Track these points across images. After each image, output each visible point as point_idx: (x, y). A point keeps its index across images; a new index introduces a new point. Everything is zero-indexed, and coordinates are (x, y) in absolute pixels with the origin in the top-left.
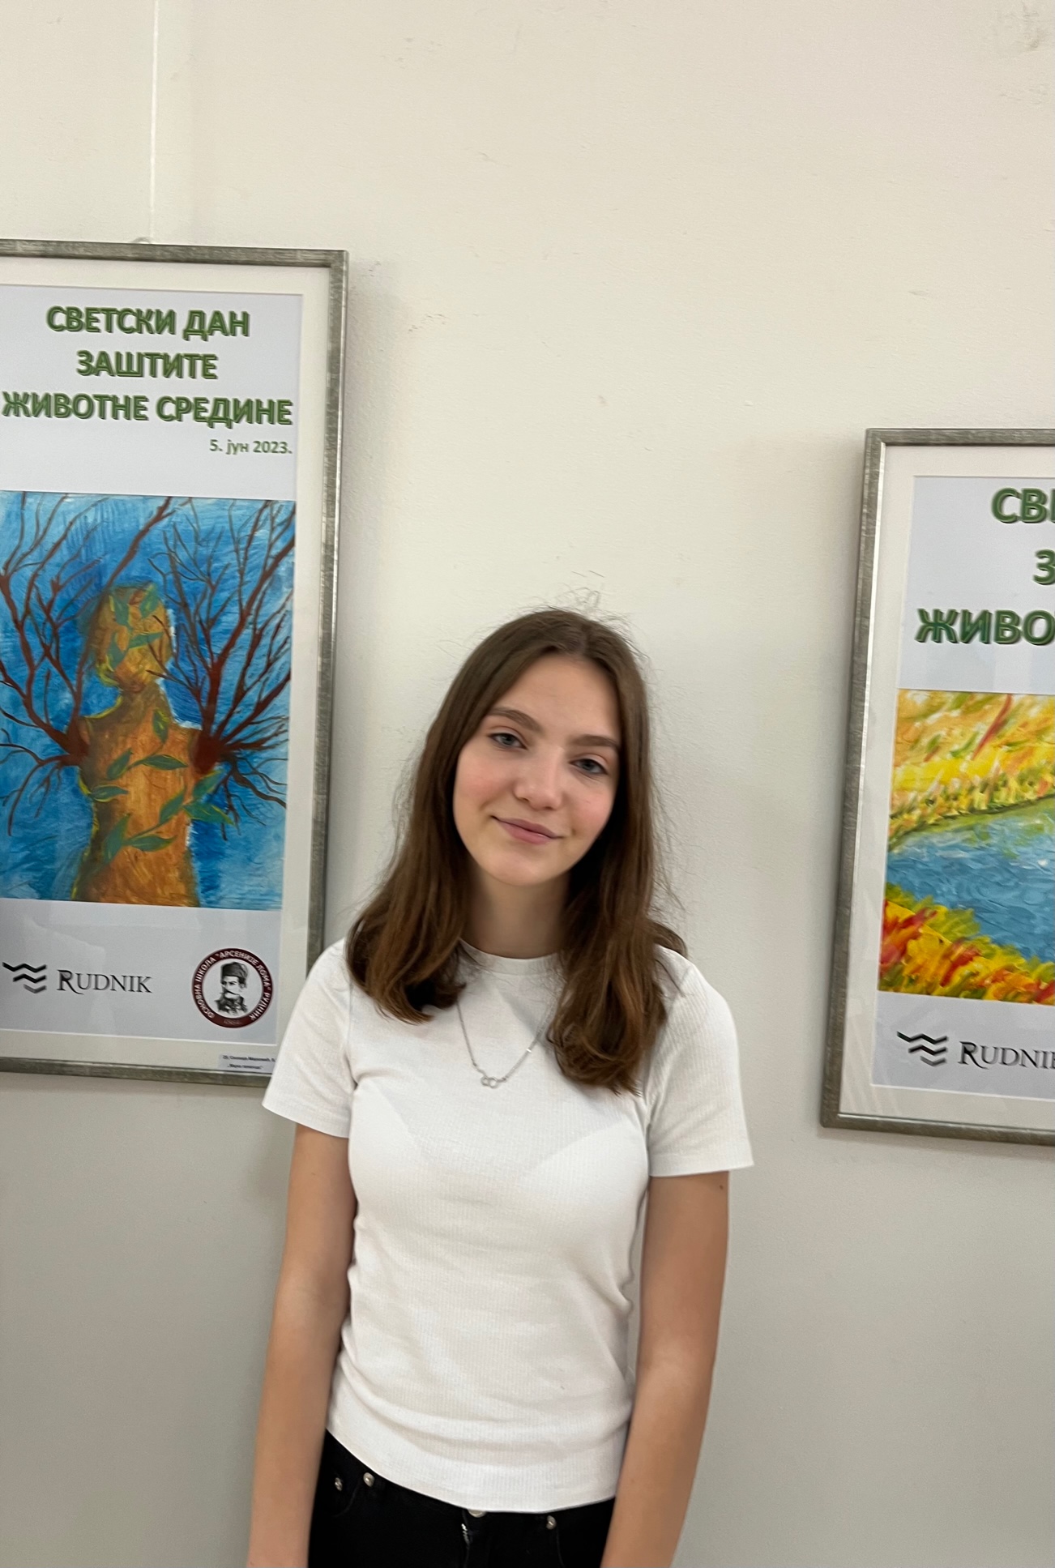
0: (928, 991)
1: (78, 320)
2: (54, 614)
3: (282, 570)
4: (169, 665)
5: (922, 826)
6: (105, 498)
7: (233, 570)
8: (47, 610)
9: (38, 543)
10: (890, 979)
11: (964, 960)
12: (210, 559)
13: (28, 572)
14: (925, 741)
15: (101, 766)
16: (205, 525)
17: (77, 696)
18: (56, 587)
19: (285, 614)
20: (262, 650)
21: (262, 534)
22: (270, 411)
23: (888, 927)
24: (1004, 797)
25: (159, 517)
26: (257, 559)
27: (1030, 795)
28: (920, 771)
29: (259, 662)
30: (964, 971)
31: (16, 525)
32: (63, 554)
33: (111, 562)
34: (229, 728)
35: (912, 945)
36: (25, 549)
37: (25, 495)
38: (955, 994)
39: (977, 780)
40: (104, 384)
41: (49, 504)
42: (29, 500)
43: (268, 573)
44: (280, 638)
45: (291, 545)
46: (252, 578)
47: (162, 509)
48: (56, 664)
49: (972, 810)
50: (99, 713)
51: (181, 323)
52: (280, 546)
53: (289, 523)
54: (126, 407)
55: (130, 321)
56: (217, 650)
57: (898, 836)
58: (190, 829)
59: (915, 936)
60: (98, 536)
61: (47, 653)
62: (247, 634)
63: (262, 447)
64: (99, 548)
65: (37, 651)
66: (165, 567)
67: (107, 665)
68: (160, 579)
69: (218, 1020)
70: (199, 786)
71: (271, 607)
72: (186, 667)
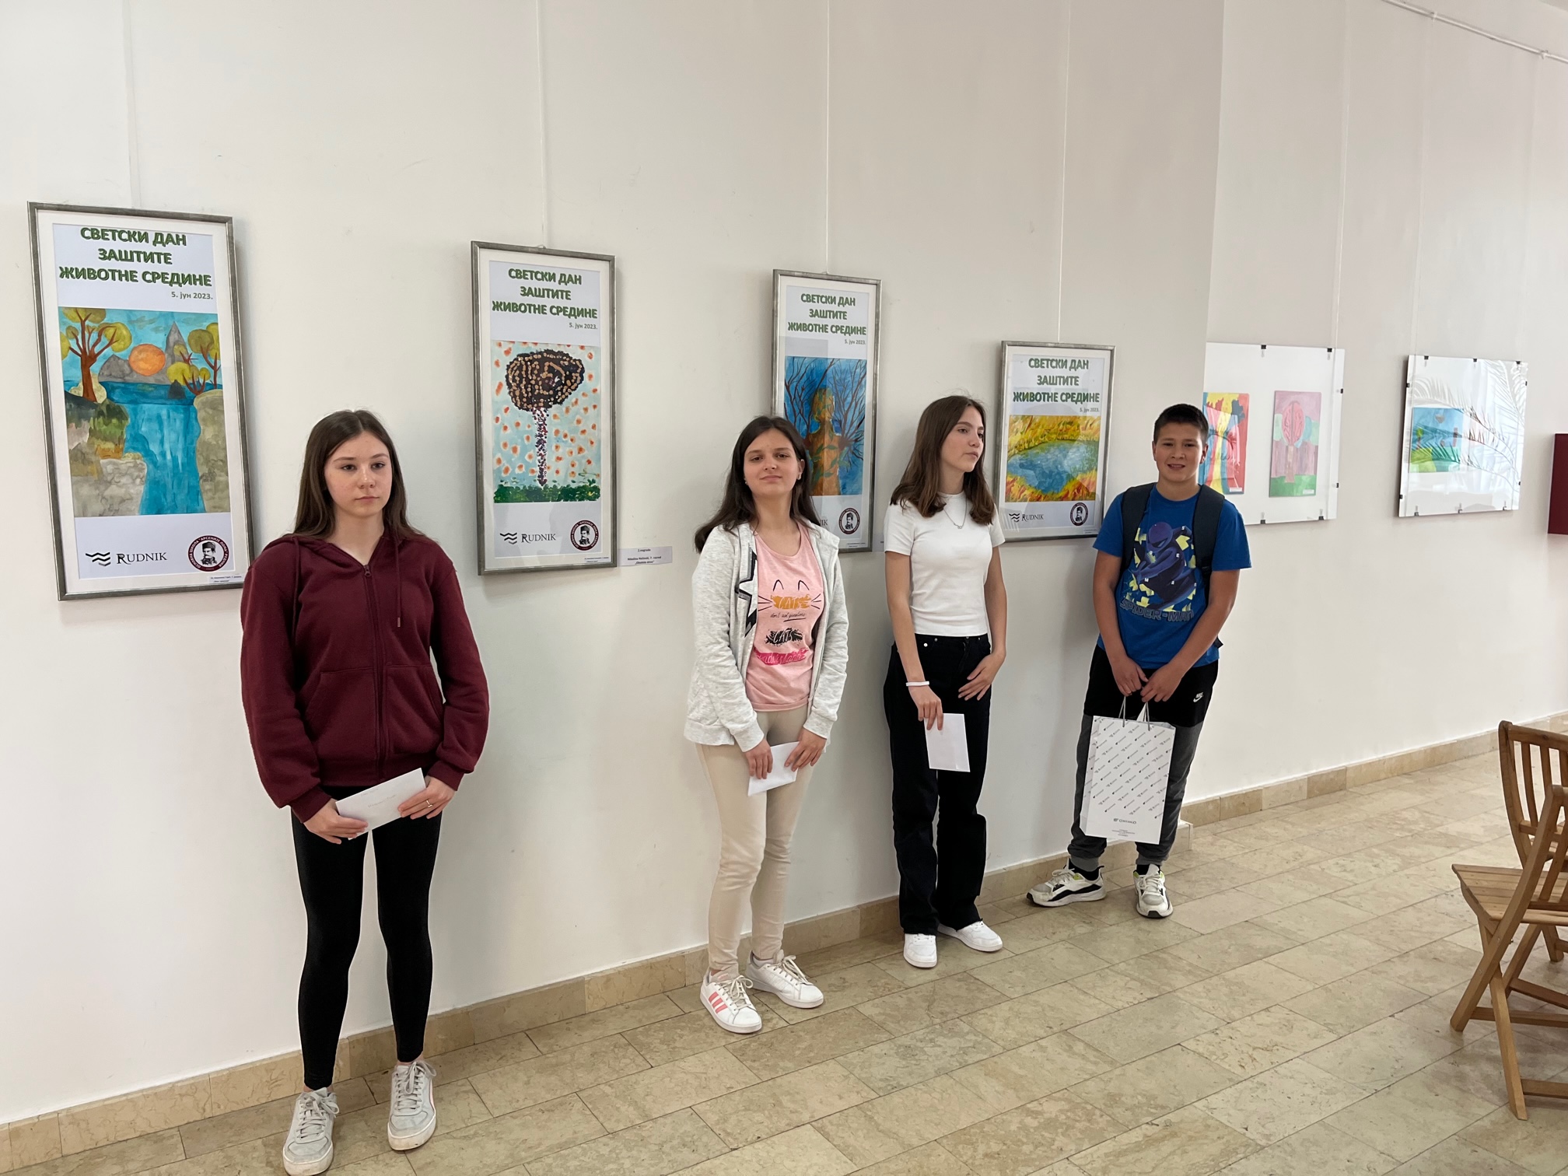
0: (1015, 501)
1: (809, 299)
2: (802, 399)
3: (863, 382)
4: (833, 415)
5: (1014, 454)
6: (816, 359)
7: (851, 382)
8: (800, 397)
9: (798, 374)
10: (1007, 500)
11: (1023, 492)
12: (844, 379)
13: (795, 384)
14: (1015, 430)
15: (815, 451)
16: (843, 368)
17: (808, 427)
18: (803, 389)
19: (863, 397)
20: (857, 409)
21: (858, 370)
22: (860, 331)
23: (1007, 484)
24: (1031, 445)
25: (831, 365)
26: (857, 379)
27: (1037, 444)
28: (1014, 438)
29: (857, 413)
30: (1023, 494)
31: (792, 368)
32: (805, 378)
33: (818, 381)
34: (849, 435)
35: (1012, 488)
36: (794, 376)
37: (794, 358)
38: (1021, 501)
39: (1026, 440)
40: (816, 320)
41: (801, 360)
42: (795, 359)
43: (860, 383)
44: (862, 404)
45: (866, 374)
46: (855, 385)
47: (831, 362)
48: (802, 415)
49: (1025, 449)
50: (814, 432)
51: (837, 301)
52: (863, 374)
53: (865, 367)
54: (822, 328)
55: (824, 300)
56: (846, 409)
57: (1009, 457)
58: (838, 470)
59: (1013, 486)
60: (814, 372)
61: (800, 412)
62: (854, 403)
63: (859, 342)
64: (814, 376)
65: (797, 411)
66: (832, 382)
67: (816, 415)
68: (831, 386)
69: (846, 532)
70: (841, 454)
71: (860, 395)
72: (838, 415)
